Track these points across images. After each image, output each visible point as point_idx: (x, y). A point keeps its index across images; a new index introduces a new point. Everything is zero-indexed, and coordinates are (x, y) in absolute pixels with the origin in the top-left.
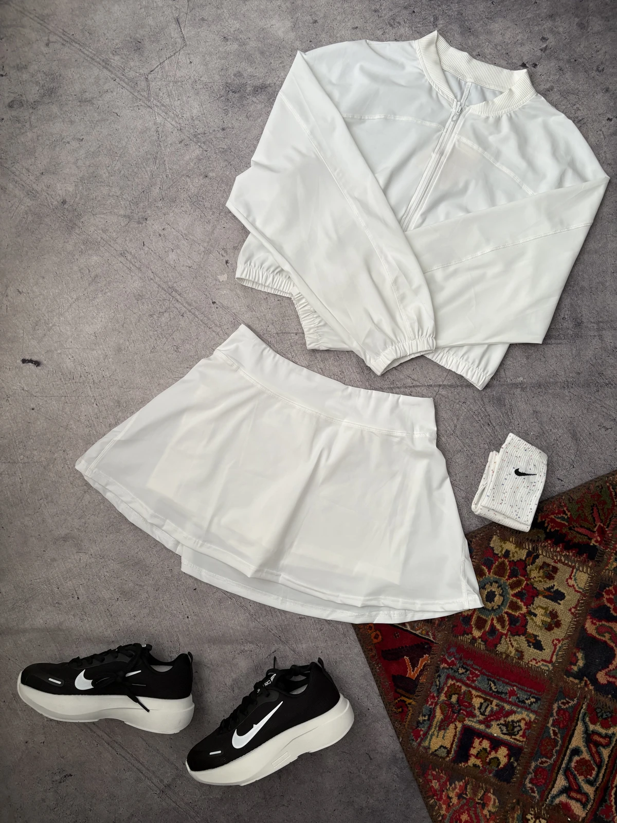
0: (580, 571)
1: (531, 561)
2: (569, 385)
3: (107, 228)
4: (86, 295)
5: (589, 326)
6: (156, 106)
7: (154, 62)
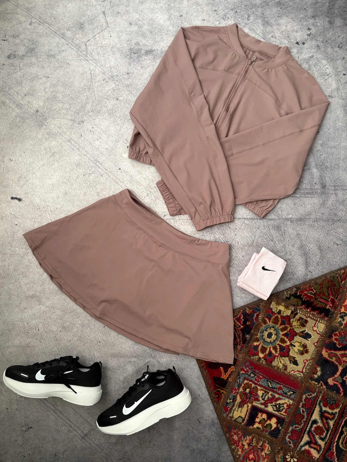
0: (320, 323)
1: (293, 316)
2: (318, 220)
3: (61, 126)
4: (48, 163)
5: (330, 188)
6: (91, 60)
7: (90, 35)
